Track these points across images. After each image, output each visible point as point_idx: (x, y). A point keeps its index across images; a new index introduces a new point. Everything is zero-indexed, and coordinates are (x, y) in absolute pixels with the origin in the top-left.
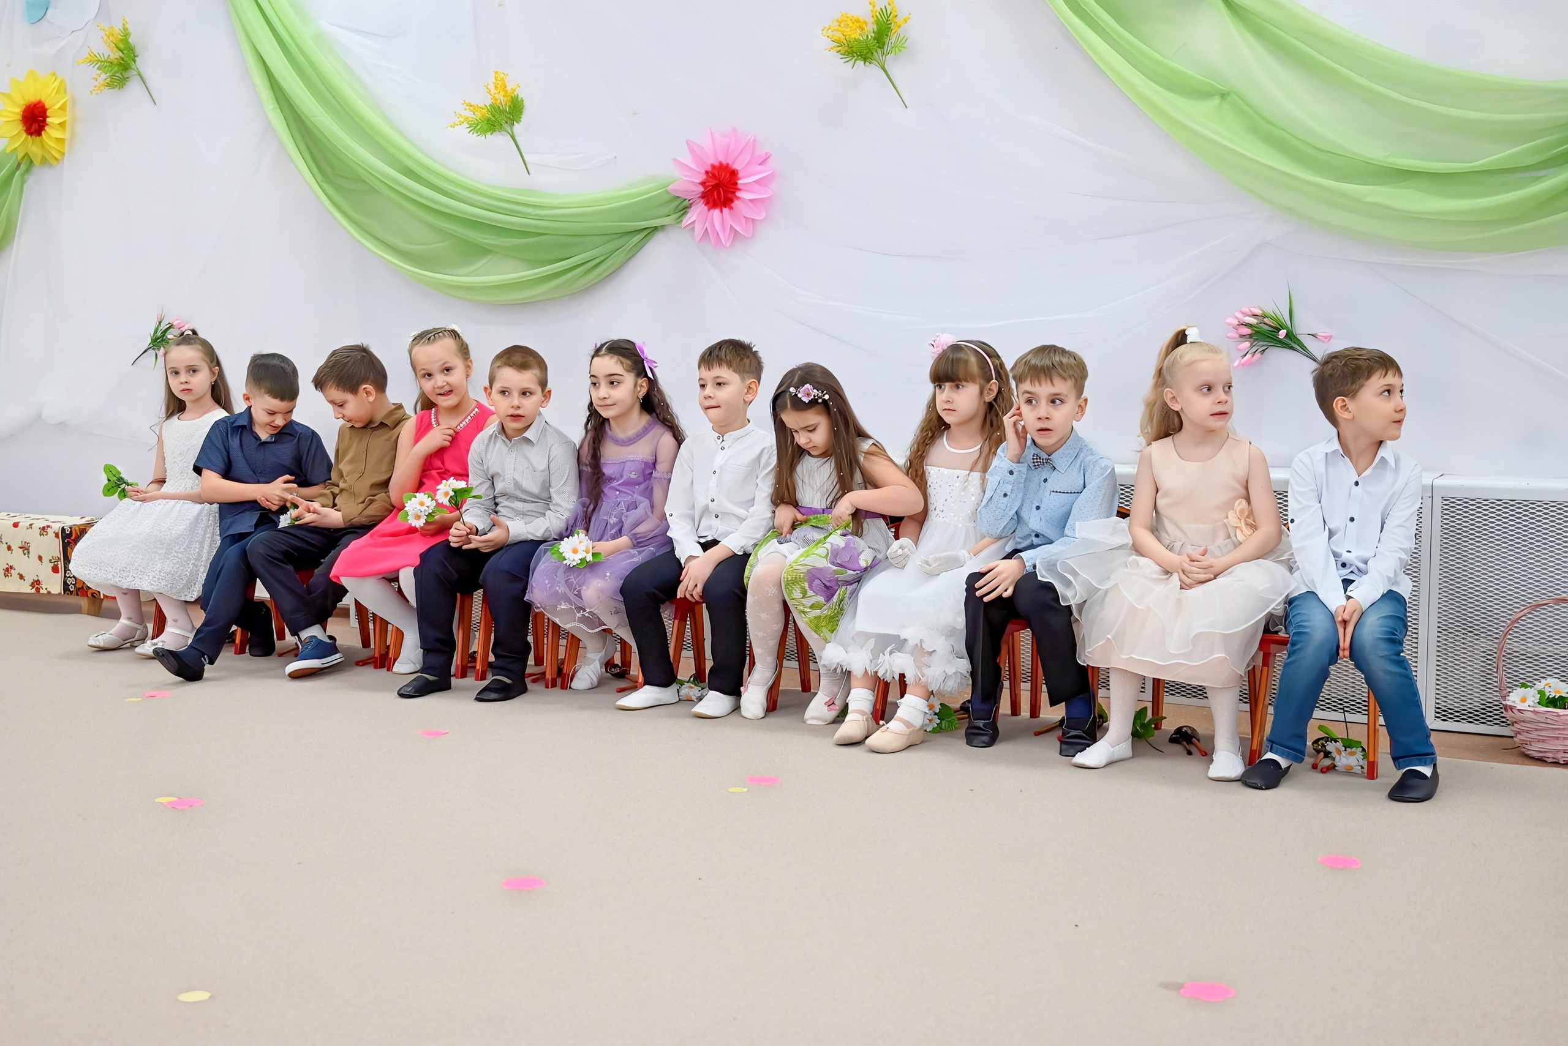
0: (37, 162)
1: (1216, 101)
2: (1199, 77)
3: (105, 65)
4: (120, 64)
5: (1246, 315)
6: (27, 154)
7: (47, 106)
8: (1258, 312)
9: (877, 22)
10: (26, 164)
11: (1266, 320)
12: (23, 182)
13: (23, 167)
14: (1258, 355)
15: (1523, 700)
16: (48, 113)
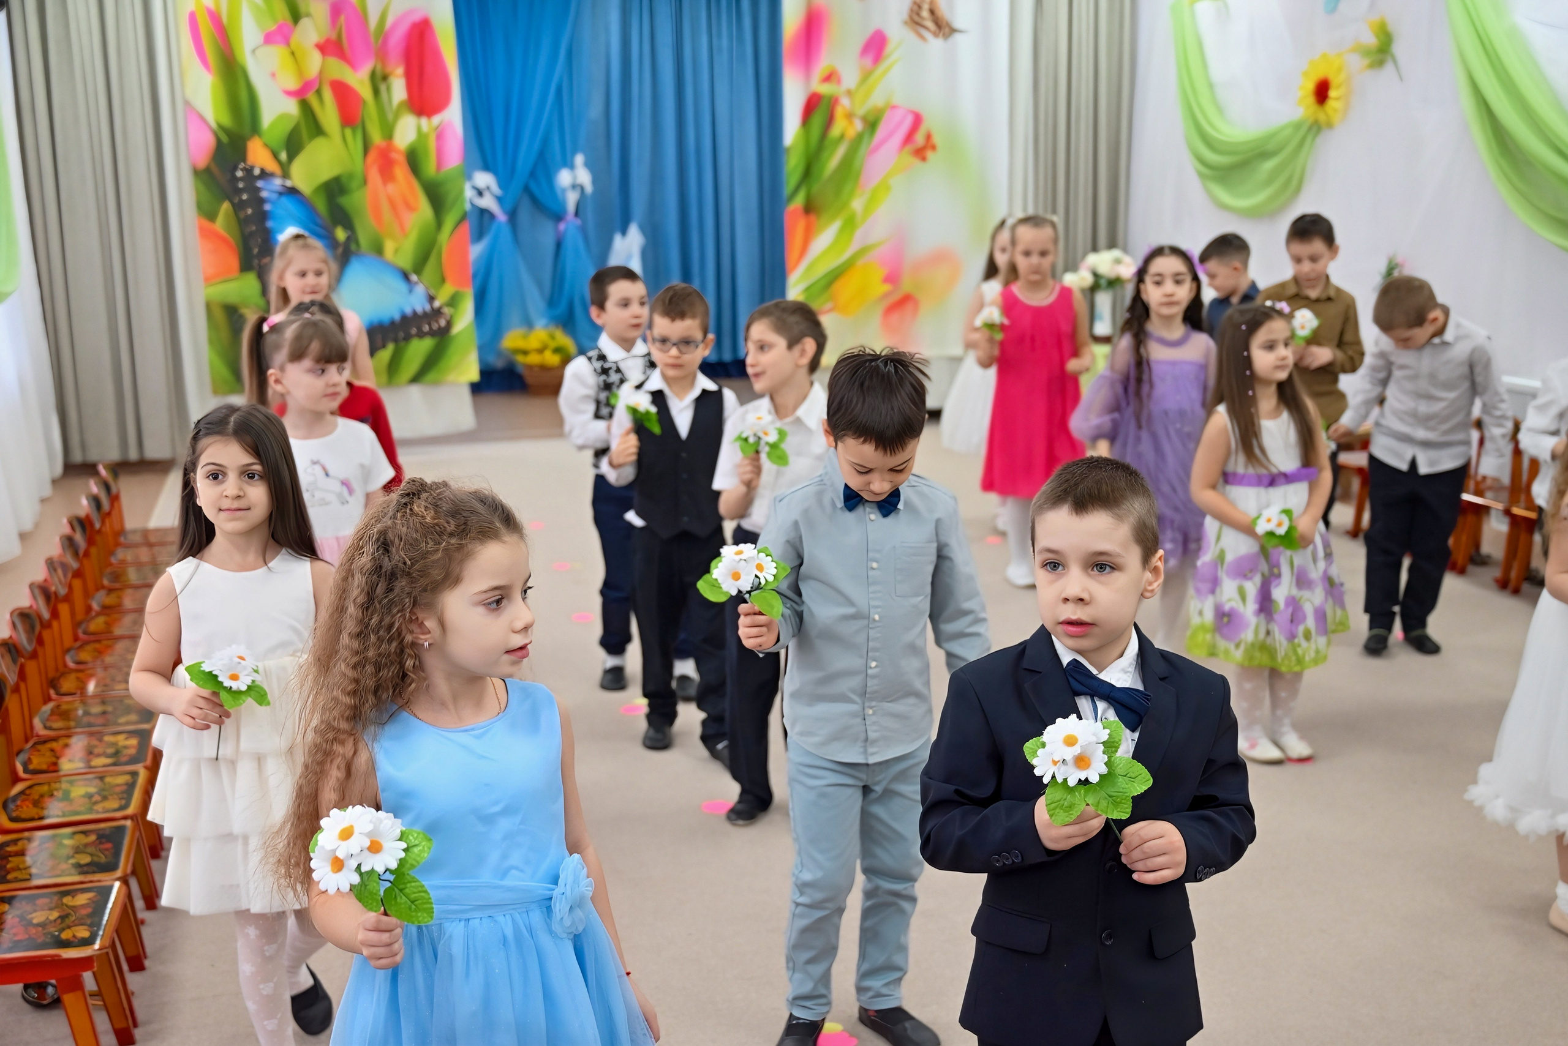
0: (1323, 126)
3: (1365, 52)
4: (1379, 49)
6: (1316, 121)
7: (1331, 80)
10: (1316, 128)
12: (1313, 140)
16: (1331, 87)
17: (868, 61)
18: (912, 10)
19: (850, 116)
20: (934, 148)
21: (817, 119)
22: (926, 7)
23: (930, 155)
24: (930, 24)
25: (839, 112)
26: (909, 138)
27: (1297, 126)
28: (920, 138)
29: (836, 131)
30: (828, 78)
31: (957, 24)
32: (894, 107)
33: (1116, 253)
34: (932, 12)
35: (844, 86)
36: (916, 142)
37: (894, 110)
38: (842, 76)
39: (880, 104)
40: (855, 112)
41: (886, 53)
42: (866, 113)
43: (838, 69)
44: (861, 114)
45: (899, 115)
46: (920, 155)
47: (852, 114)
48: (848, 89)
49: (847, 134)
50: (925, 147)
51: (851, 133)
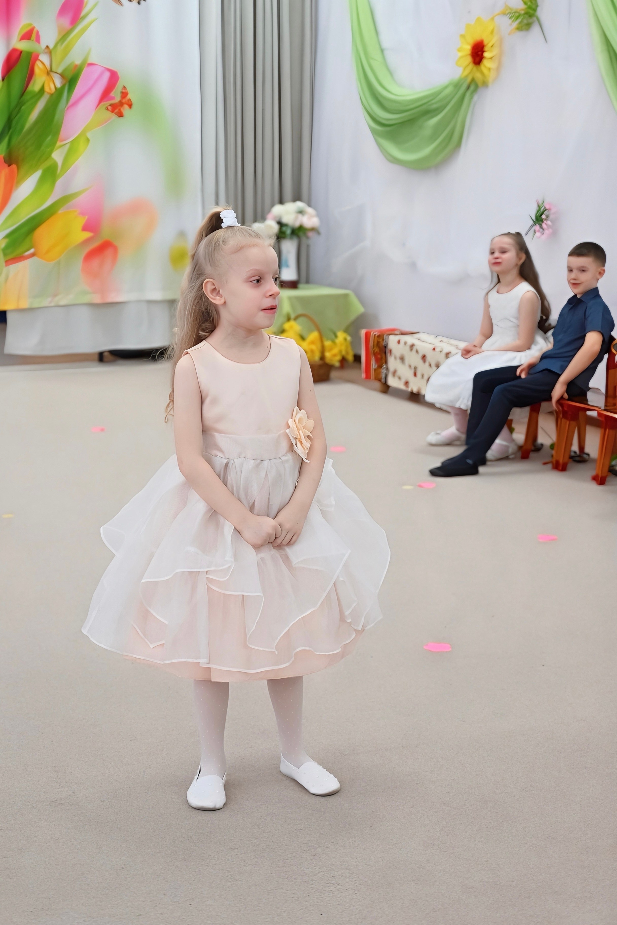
0: (480, 84)
3: (514, 15)
4: (526, 13)
6: (473, 80)
7: (485, 42)
10: (474, 86)
12: (471, 98)
13: (472, 88)
16: (486, 49)
17: (66, 22)
19: (49, 72)
20: (130, 106)
21: (18, 73)
25: (38, 68)
26: (106, 95)
27: (457, 85)
28: (116, 95)
29: (35, 86)
30: (27, 36)
32: (90, 64)
33: (299, 204)
35: (43, 45)
36: (113, 98)
37: (91, 68)
38: (41, 34)
39: (78, 62)
40: (54, 69)
41: (83, 13)
42: (65, 70)
43: (37, 28)
44: (60, 71)
45: (96, 72)
46: (116, 111)
47: (51, 71)
48: (47, 47)
49: (47, 89)
50: (121, 104)
51: (50, 88)
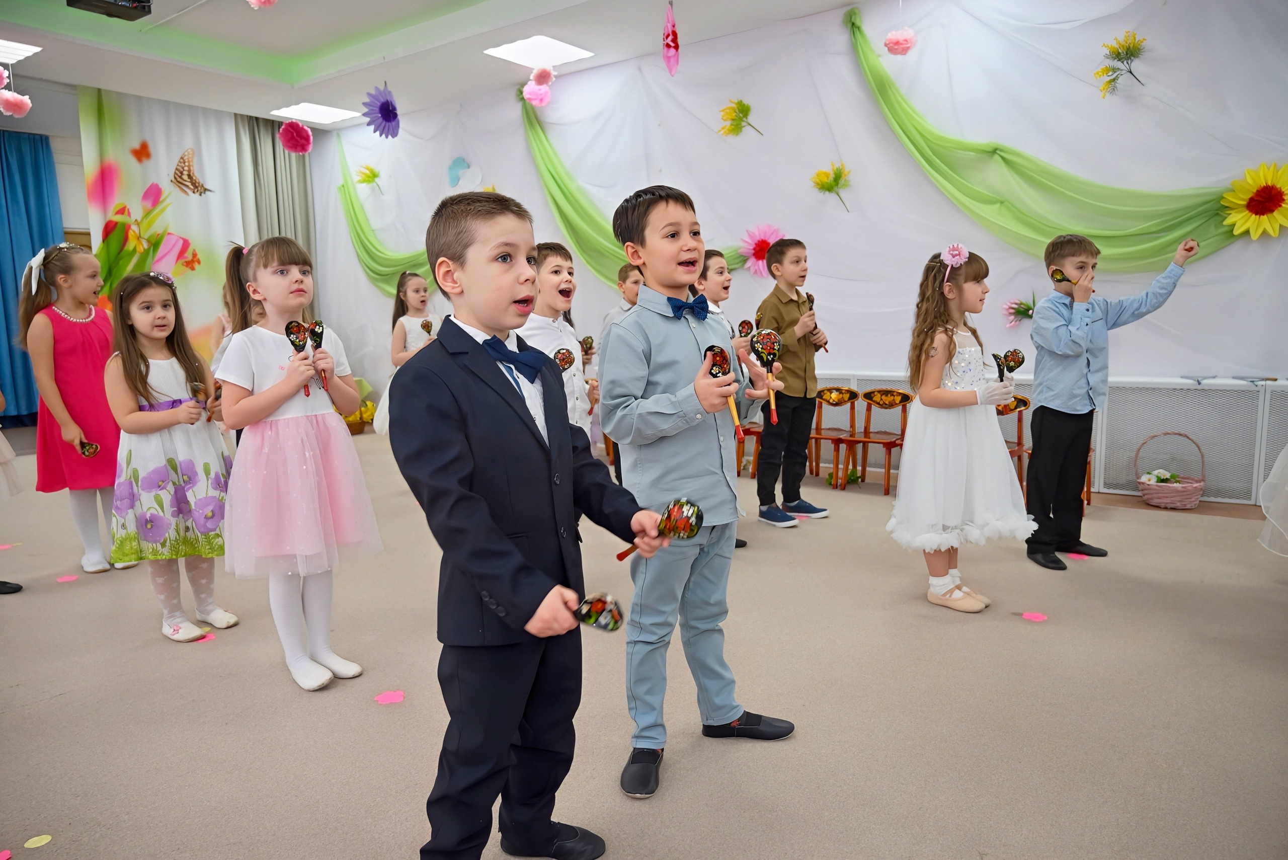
1: (998, 205)
2: (989, 194)
5: (1012, 303)
8: (1018, 302)
9: (835, 174)
11: (1022, 306)
14: (1018, 322)
15: (1149, 480)
17: (148, 204)
18: (175, 173)
19: (139, 238)
20: (199, 262)
21: (115, 237)
22: (185, 173)
23: (196, 265)
24: (189, 184)
25: (131, 234)
26: (181, 255)
28: (189, 255)
29: (130, 245)
30: (121, 211)
31: (207, 186)
32: (169, 234)
34: (189, 176)
35: (133, 218)
36: (186, 257)
37: (170, 236)
38: (131, 211)
39: (160, 231)
40: (142, 236)
41: (161, 199)
42: (150, 237)
43: (128, 207)
44: (146, 237)
45: (173, 239)
46: (190, 266)
47: (140, 236)
48: (136, 220)
49: (138, 249)
50: (193, 261)
51: (140, 249)
